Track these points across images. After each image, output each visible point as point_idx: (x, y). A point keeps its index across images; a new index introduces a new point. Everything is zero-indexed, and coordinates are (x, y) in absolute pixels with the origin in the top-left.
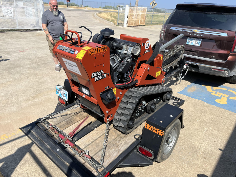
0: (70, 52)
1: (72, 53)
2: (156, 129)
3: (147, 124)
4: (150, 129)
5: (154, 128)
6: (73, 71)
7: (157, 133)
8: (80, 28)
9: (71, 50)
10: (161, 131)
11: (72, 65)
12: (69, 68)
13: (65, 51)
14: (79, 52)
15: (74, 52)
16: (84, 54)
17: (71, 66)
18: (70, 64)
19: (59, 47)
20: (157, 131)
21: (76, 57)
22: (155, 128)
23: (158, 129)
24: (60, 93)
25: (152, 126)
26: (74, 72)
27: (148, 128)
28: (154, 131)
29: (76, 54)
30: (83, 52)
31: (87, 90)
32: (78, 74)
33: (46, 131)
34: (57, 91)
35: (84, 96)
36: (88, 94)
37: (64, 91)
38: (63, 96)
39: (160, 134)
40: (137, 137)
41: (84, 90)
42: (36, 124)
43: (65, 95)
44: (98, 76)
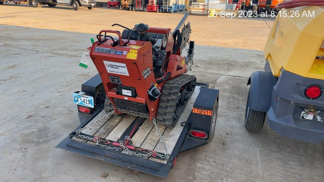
0: (116, 54)
1: (120, 55)
2: (204, 111)
3: (194, 109)
4: (198, 113)
5: (202, 110)
6: (117, 73)
7: (206, 114)
8: (112, 26)
9: (116, 51)
10: (209, 111)
11: (117, 67)
12: (111, 71)
13: (109, 53)
14: (128, 52)
15: (122, 52)
16: (136, 53)
18: (114, 67)
19: (96, 49)
20: (205, 112)
21: (127, 58)
22: (203, 110)
23: (206, 111)
24: (80, 101)
25: (200, 109)
26: (119, 74)
27: (195, 112)
28: (203, 113)
29: (126, 55)
30: (134, 51)
31: (129, 91)
32: (125, 75)
33: (88, 142)
34: (76, 99)
35: (126, 98)
36: (130, 95)
37: (87, 98)
38: (86, 103)
39: (209, 114)
40: (184, 124)
41: (125, 92)
42: (70, 138)
43: (89, 102)
44: (146, 73)
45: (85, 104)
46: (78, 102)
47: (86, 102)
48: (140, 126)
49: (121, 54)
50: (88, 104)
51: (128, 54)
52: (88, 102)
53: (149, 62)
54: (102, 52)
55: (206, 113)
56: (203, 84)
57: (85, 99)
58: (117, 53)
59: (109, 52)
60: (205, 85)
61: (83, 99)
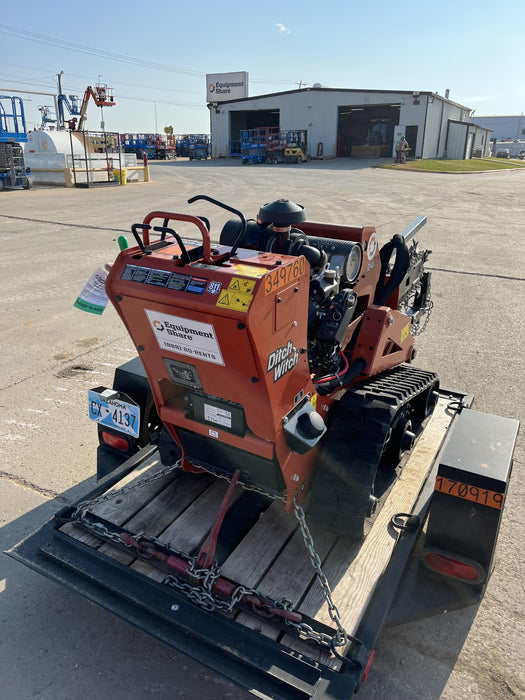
0: (184, 288)
1: (197, 293)
2: (474, 491)
3: (440, 480)
4: (454, 493)
5: (466, 488)
6: (188, 354)
7: (481, 501)
8: (190, 201)
9: (186, 282)
10: (491, 493)
11: (188, 333)
12: (168, 345)
13: (163, 284)
14: (225, 286)
15: (205, 286)
16: (248, 290)
17: (181, 336)
18: (178, 332)
19: (128, 271)
20: (477, 495)
21: (218, 305)
22: (469, 487)
23: (482, 490)
24: (104, 414)
25: (459, 483)
26: (193, 355)
27: (445, 490)
28: (470, 497)
29: (217, 296)
30: (245, 285)
31: (223, 412)
32: (211, 360)
34: (96, 407)
35: (213, 434)
36: (228, 423)
37: (124, 407)
38: (120, 423)
39: (491, 503)
41: (212, 413)
42: (57, 528)
43: (128, 420)
44: (282, 361)
45: (117, 424)
47: (118, 420)
49: (200, 290)
50: (124, 426)
51: (224, 293)
52: (124, 420)
53: (295, 323)
54: (143, 281)
55: (482, 497)
57: (119, 409)
58: (190, 288)
59: (165, 282)
61: (112, 408)
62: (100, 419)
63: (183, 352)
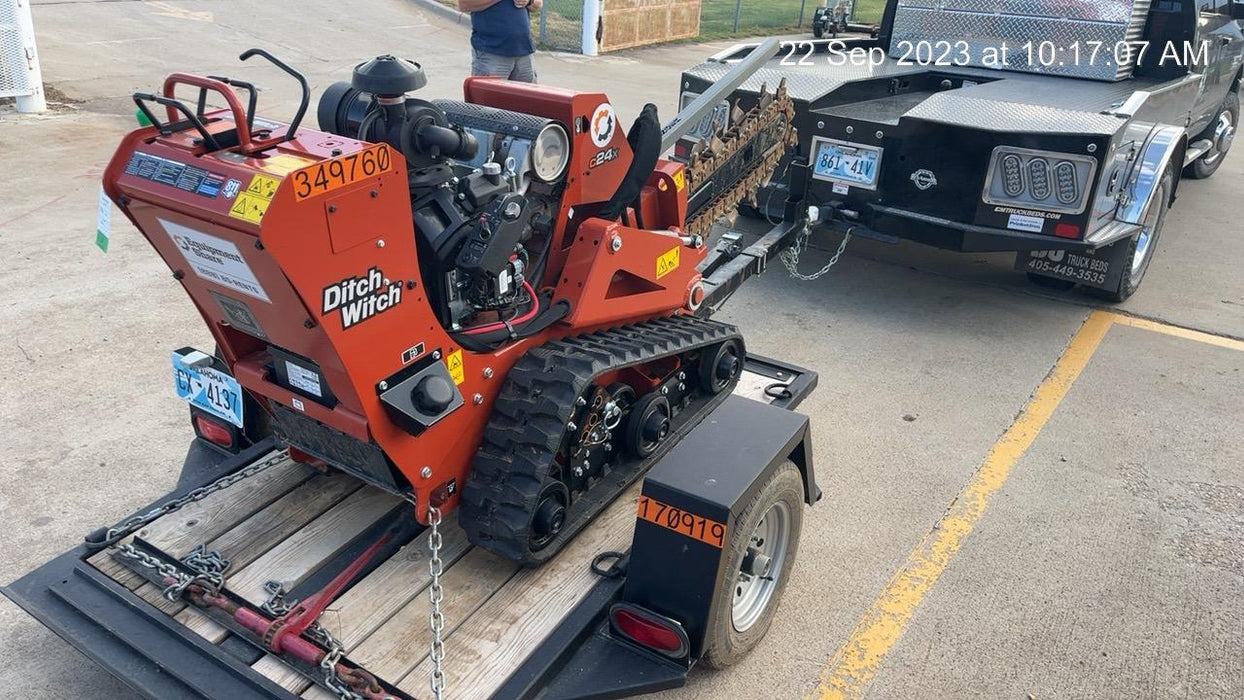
0: (196, 188)
1: (210, 196)
2: (688, 520)
3: (647, 501)
4: (663, 522)
5: (678, 514)
6: (226, 284)
7: (696, 535)
8: (244, 57)
9: (200, 179)
10: (710, 523)
11: (215, 255)
12: (204, 272)
13: (172, 182)
14: (243, 188)
15: (221, 186)
16: (271, 194)
17: (209, 258)
18: (204, 252)
19: (135, 162)
20: (692, 525)
21: (232, 214)
22: (682, 513)
23: (698, 519)
24: (197, 391)
25: (669, 508)
26: (236, 287)
27: (651, 517)
28: (682, 529)
29: (233, 200)
30: (268, 185)
31: (309, 374)
32: (254, 295)
33: (145, 590)
34: (184, 379)
35: (298, 405)
36: (316, 390)
37: (220, 380)
38: (218, 404)
39: (709, 539)
40: (605, 567)
41: (297, 375)
42: (84, 559)
43: (227, 399)
44: (357, 297)
45: (214, 405)
46: (191, 395)
47: (216, 400)
48: (405, 545)
49: (213, 191)
50: (223, 409)
51: (242, 196)
52: (223, 401)
53: (382, 243)
54: (149, 178)
55: (697, 528)
56: (788, 371)
57: (215, 383)
58: (204, 189)
59: (175, 178)
60: (798, 374)
61: (205, 381)
62: (193, 396)
63: (221, 282)
